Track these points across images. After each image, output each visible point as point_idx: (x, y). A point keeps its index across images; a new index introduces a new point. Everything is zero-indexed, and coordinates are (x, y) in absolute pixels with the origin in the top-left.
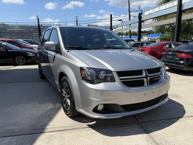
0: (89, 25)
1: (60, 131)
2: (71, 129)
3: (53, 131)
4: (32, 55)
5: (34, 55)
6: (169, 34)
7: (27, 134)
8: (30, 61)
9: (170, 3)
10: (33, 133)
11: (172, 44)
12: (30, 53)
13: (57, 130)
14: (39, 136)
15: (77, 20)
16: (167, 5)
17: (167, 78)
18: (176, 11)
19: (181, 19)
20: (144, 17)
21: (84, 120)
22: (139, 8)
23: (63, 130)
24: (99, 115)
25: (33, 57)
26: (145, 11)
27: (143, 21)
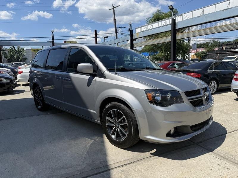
0: (66, 42)
1: (127, 164)
2: (137, 161)
3: (119, 166)
4: (6, 82)
5: (9, 81)
6: (162, 53)
7: (92, 175)
8: (4, 90)
9: (163, 21)
10: (99, 172)
11: (175, 64)
12: (3, 79)
13: (123, 164)
14: (111, 174)
15: (53, 35)
16: (160, 23)
17: (213, 97)
18: (171, 29)
19: (176, 38)
20: (136, 34)
21: (142, 150)
22: (130, 25)
23: (130, 163)
24: (173, 139)
25: (7, 83)
26: (136, 28)
27: (135, 40)
